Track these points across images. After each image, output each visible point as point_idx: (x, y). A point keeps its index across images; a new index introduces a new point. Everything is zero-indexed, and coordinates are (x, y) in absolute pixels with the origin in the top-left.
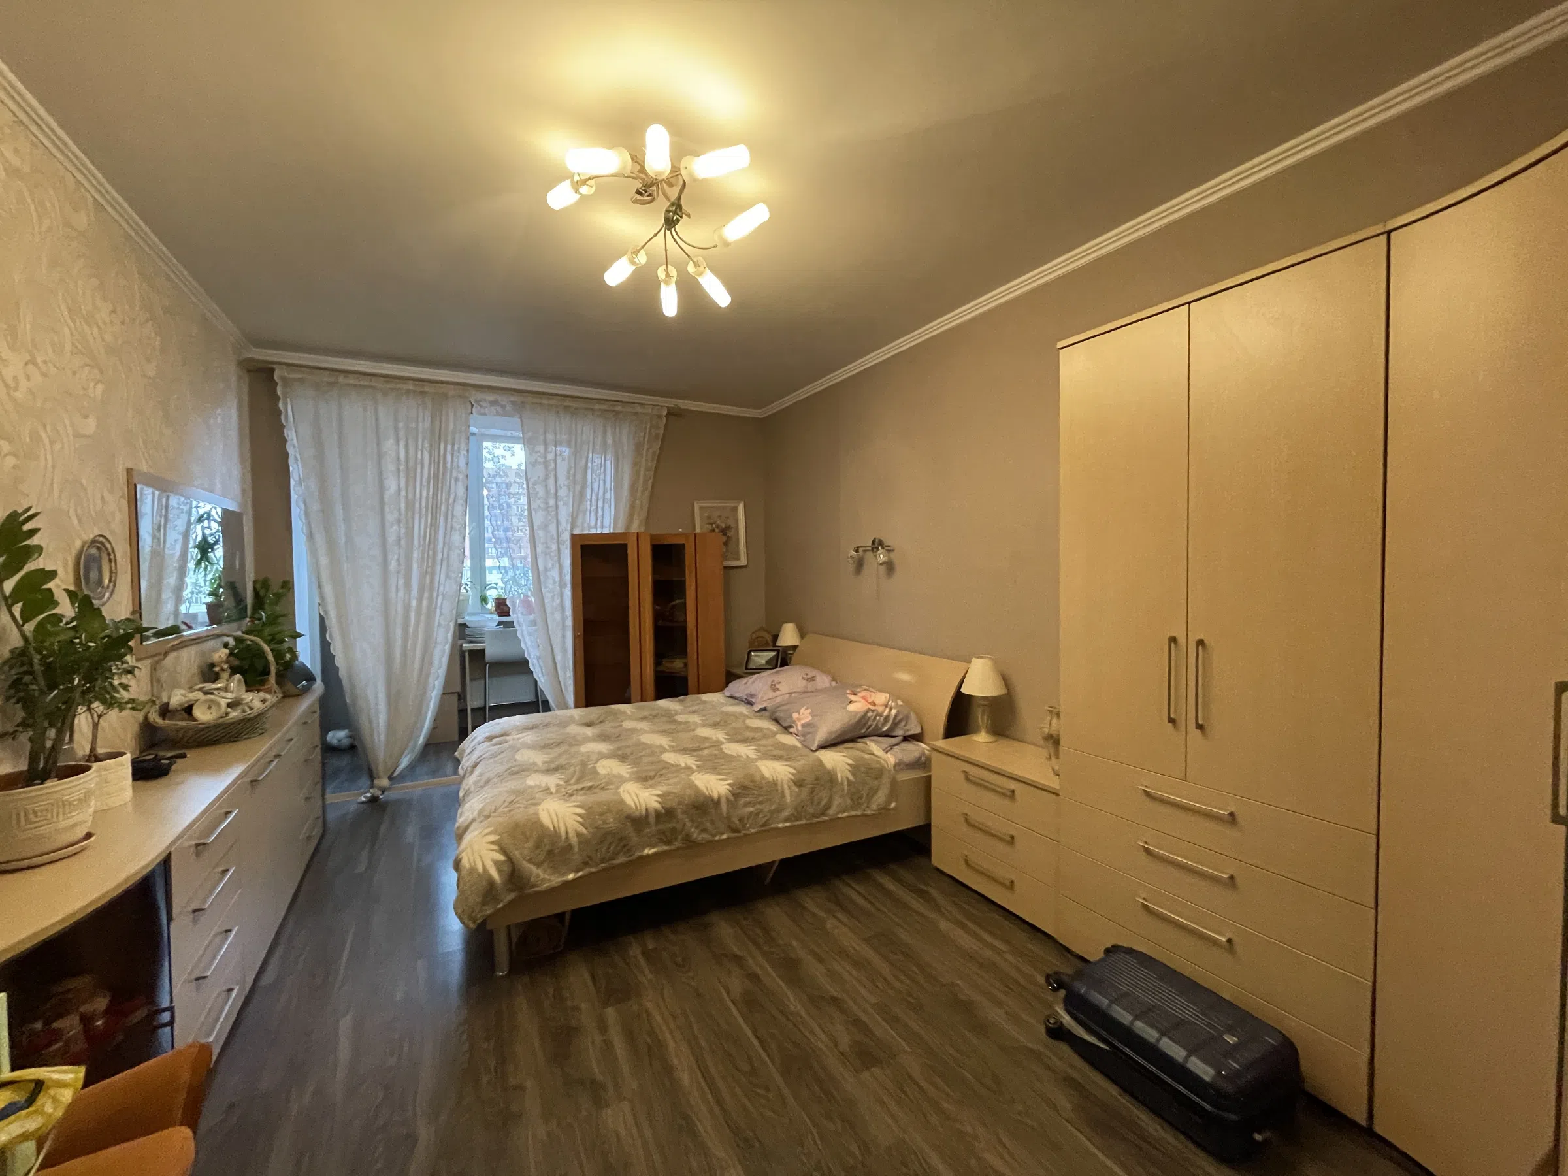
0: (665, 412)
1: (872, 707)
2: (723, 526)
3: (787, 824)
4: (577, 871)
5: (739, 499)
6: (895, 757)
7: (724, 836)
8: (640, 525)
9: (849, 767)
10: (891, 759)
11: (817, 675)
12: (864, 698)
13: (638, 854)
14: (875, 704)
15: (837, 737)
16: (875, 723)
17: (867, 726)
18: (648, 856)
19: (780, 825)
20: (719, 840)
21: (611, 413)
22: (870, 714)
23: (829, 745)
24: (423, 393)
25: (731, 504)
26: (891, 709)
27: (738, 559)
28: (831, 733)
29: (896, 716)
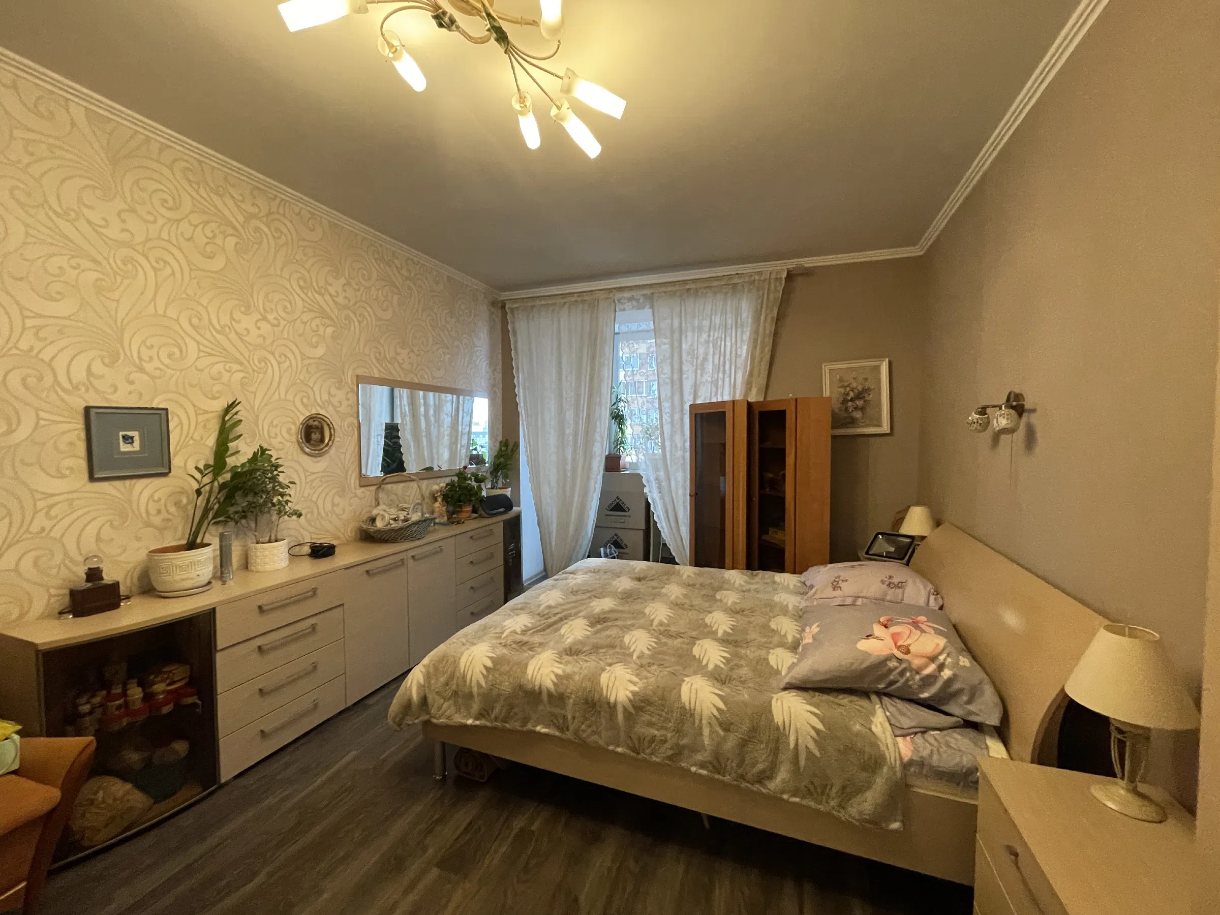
0: (784, 275)
1: (899, 655)
2: (860, 388)
3: (704, 772)
4: (477, 718)
5: (881, 357)
6: (916, 750)
7: (619, 750)
8: (758, 394)
9: (813, 733)
10: (905, 748)
11: (910, 582)
12: (895, 637)
13: (529, 726)
14: (908, 652)
15: (825, 681)
16: (902, 681)
17: (887, 681)
18: (539, 733)
19: (693, 769)
20: (613, 751)
21: (731, 287)
22: (892, 664)
23: (803, 687)
24: (583, 301)
25: (872, 363)
26: (941, 667)
27: (880, 425)
28: (816, 672)
29: (949, 682)
